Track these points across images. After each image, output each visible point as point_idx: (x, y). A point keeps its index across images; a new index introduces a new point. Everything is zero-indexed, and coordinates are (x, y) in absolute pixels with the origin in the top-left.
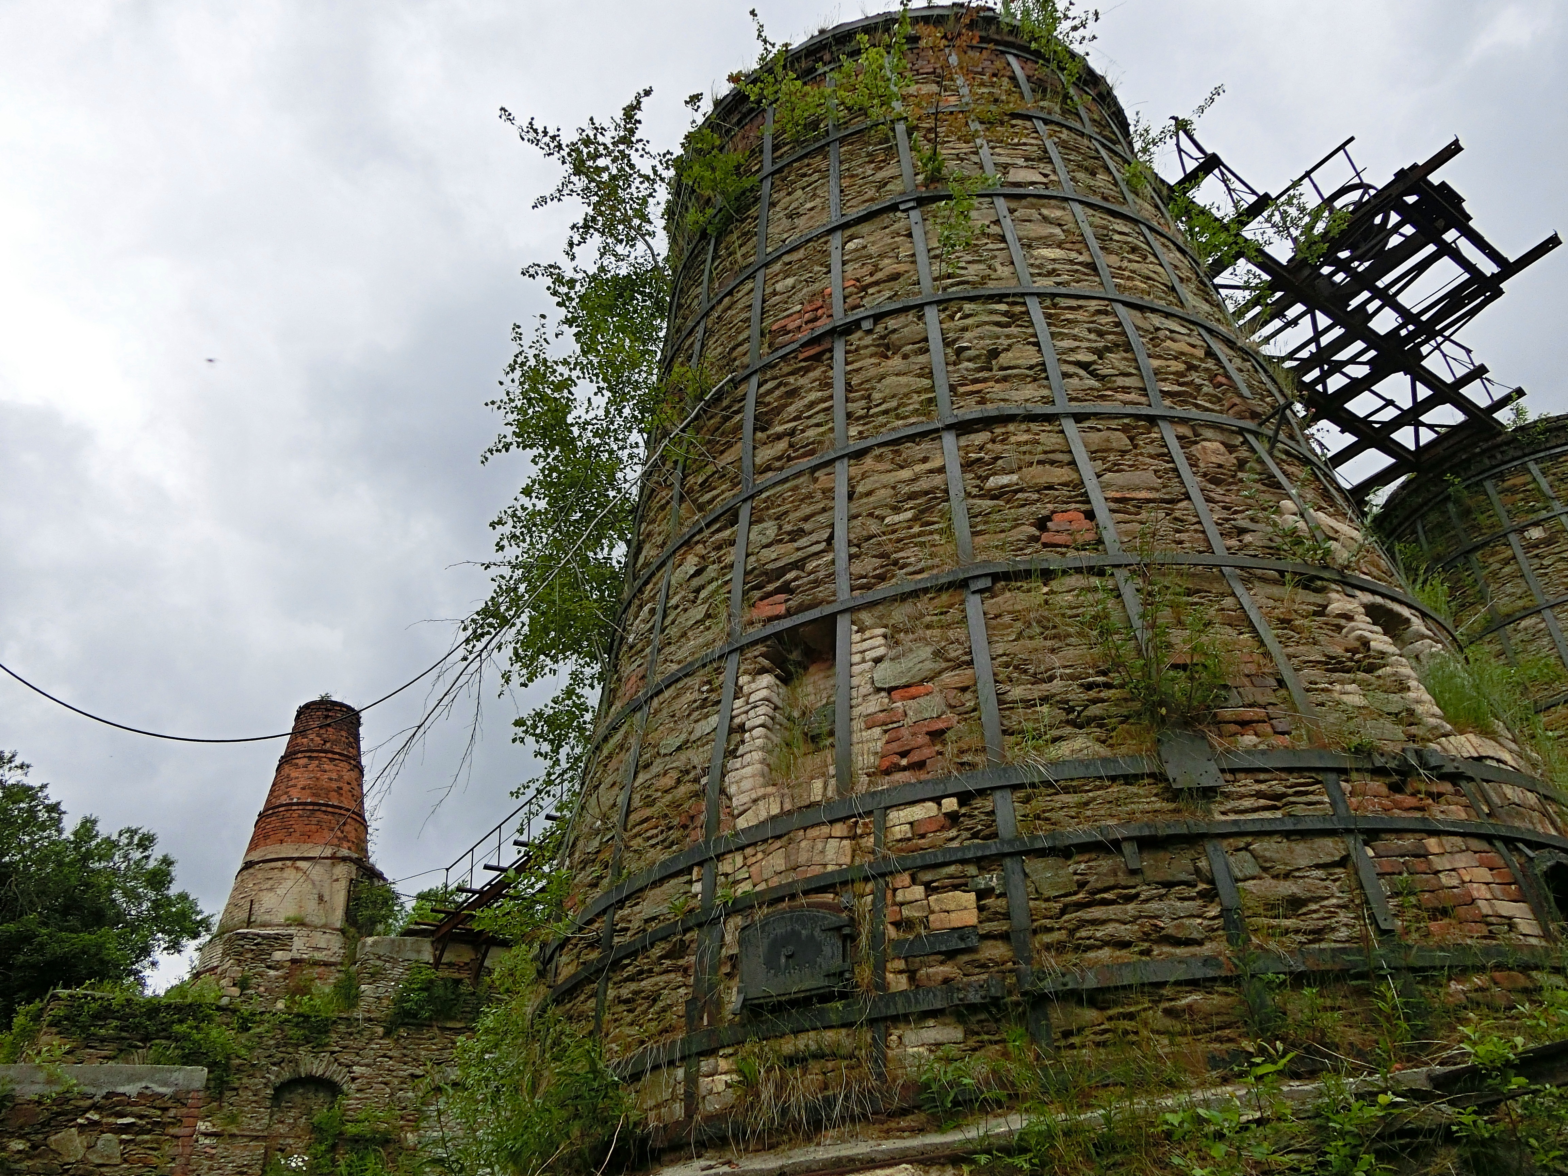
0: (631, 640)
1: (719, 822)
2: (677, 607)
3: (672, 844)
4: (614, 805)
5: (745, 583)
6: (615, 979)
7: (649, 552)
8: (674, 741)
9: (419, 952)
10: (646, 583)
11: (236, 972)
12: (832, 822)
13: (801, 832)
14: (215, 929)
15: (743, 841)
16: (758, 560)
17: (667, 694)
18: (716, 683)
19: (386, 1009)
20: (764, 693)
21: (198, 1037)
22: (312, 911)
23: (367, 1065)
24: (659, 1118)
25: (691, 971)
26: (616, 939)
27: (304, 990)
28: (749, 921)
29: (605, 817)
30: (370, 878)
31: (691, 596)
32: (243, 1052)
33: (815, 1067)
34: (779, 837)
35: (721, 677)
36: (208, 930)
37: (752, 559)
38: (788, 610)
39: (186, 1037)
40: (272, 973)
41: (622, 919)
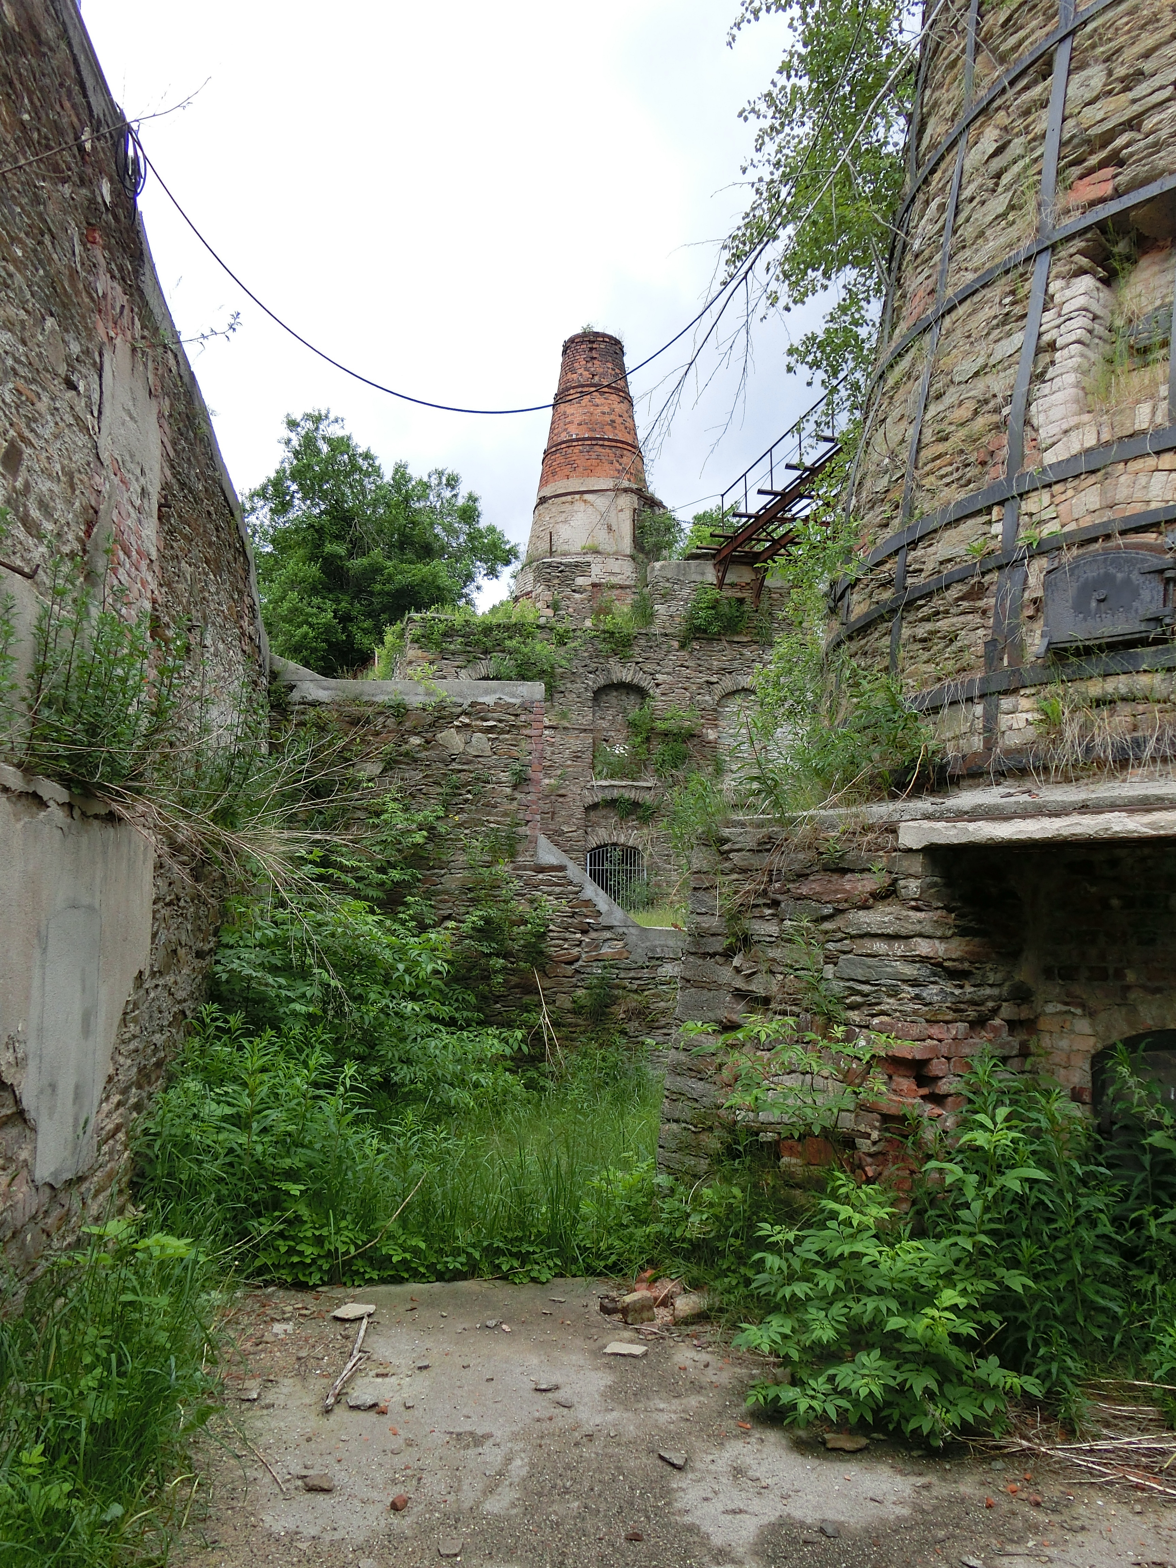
0: (916, 247)
1: (1023, 456)
2: (972, 200)
3: (969, 482)
4: (903, 441)
5: (1060, 159)
6: (910, 619)
7: (936, 129)
8: (969, 367)
9: (703, 574)
10: (933, 171)
11: (547, 596)
12: (1158, 453)
13: (1121, 466)
14: (523, 557)
15: (1051, 477)
16: (1078, 124)
17: (961, 310)
18: (1021, 293)
19: (678, 627)
20: (1081, 301)
21: (526, 650)
22: (602, 539)
23: (668, 674)
24: (958, 749)
25: (990, 613)
26: (910, 581)
27: (607, 611)
28: (1056, 565)
29: (893, 456)
30: (651, 507)
31: (991, 184)
32: (564, 662)
33: (1124, 710)
34: (1093, 472)
35: (1027, 285)
36: (516, 558)
37: (1071, 123)
38: (1116, 189)
39: (517, 651)
40: (577, 596)
41: (915, 561)
